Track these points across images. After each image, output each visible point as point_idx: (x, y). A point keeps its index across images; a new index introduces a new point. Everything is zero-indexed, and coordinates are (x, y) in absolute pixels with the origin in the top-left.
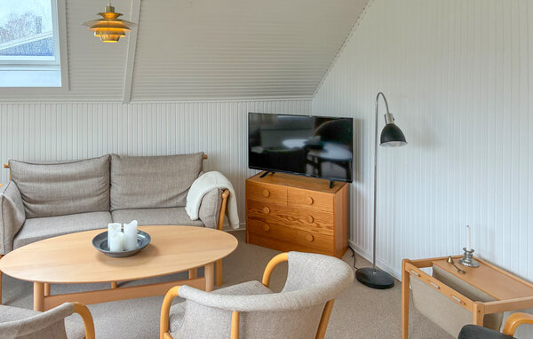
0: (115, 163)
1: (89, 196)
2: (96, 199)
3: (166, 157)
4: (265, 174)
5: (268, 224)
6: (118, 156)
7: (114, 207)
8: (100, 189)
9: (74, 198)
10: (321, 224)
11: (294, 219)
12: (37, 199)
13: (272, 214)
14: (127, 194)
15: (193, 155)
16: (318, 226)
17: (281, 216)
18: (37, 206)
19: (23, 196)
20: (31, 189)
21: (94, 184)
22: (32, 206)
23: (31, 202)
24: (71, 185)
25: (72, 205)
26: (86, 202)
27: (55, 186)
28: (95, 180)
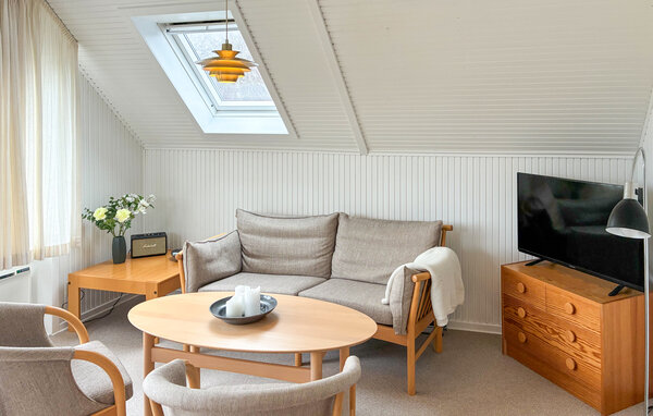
0: (342, 223)
1: (306, 257)
2: (313, 262)
3: (400, 222)
4: (537, 262)
5: (525, 332)
6: (347, 216)
7: (333, 275)
8: (319, 252)
9: (290, 258)
10: (587, 348)
11: (555, 333)
12: (255, 253)
13: (530, 319)
14: (345, 262)
15: (427, 224)
16: (582, 349)
17: (540, 325)
18: (254, 260)
19: (242, 248)
20: (251, 241)
21: (315, 244)
22: (249, 259)
23: (248, 255)
24: (291, 242)
25: (288, 264)
26: (302, 264)
27: (274, 241)
28: (316, 240)
